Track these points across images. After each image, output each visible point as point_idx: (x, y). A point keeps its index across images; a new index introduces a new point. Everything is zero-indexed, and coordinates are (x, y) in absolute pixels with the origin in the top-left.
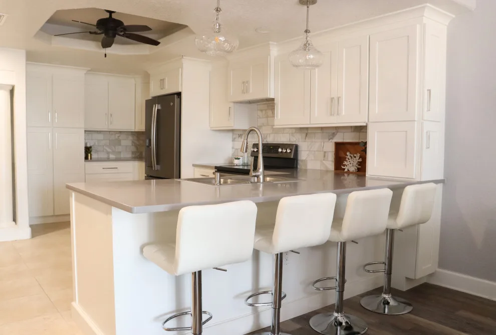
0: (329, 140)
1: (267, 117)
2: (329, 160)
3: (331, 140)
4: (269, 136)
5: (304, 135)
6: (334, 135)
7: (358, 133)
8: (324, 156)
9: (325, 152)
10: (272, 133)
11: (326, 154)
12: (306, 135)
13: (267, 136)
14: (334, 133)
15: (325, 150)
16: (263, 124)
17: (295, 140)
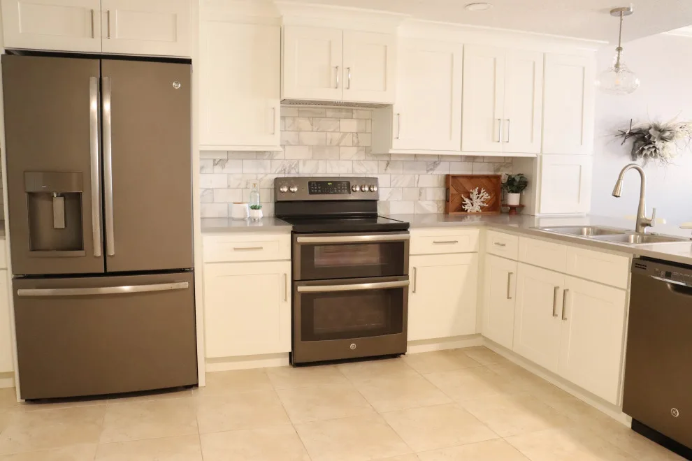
0: (428, 171)
1: (299, 130)
2: (428, 199)
3: (430, 172)
4: (304, 165)
5: (384, 164)
6: (435, 164)
7: (470, 164)
8: (420, 195)
9: (421, 188)
10: (312, 159)
11: (423, 191)
12: (388, 164)
13: (297, 165)
14: (435, 162)
15: (420, 185)
16: (287, 141)
17: (364, 171)
